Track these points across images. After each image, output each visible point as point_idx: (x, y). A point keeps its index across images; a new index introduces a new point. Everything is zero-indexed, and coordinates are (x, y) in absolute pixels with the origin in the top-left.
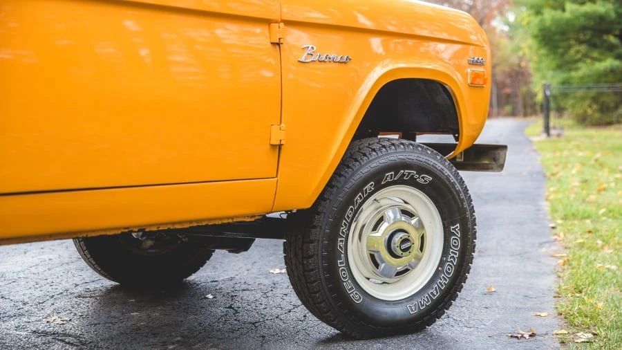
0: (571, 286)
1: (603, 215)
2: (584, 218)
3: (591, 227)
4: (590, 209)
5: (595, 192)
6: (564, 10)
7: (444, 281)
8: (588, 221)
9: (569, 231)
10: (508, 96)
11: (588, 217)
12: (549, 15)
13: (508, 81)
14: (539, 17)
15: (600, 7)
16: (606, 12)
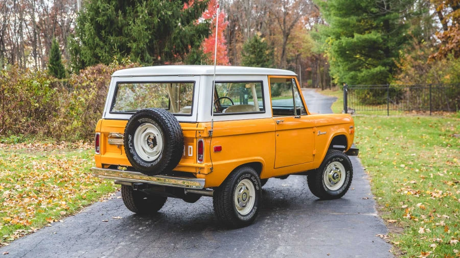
0: (375, 187)
1: (382, 164)
2: (375, 166)
3: (378, 169)
4: (377, 162)
5: (377, 154)
6: (353, 37)
7: (345, 185)
8: (377, 167)
9: (371, 171)
10: (310, 72)
11: (377, 165)
12: (344, 40)
13: (310, 63)
14: (339, 41)
15: (373, 35)
16: (377, 38)
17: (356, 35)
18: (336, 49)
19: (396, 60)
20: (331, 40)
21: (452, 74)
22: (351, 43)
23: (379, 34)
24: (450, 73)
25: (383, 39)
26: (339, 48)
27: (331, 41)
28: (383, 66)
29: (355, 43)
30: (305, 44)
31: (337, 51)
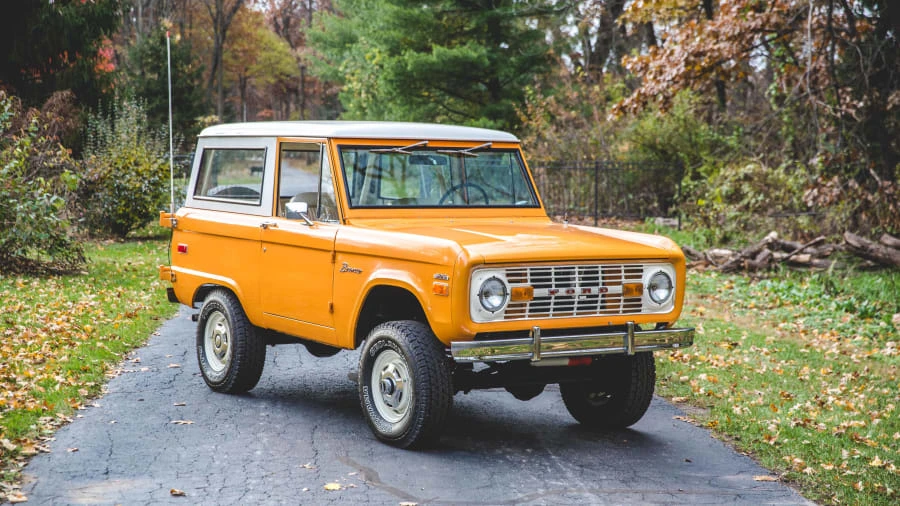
6: (429, 50)
13: (271, 98)
14: (395, 60)
15: (471, 51)
16: (479, 57)
17: (437, 49)
18: (391, 76)
19: (517, 106)
20: (377, 55)
21: (634, 141)
22: (423, 65)
23: (482, 47)
24: (631, 140)
25: (490, 58)
26: (397, 75)
27: (378, 58)
28: (490, 119)
29: (433, 63)
30: (264, 55)
31: (391, 81)
